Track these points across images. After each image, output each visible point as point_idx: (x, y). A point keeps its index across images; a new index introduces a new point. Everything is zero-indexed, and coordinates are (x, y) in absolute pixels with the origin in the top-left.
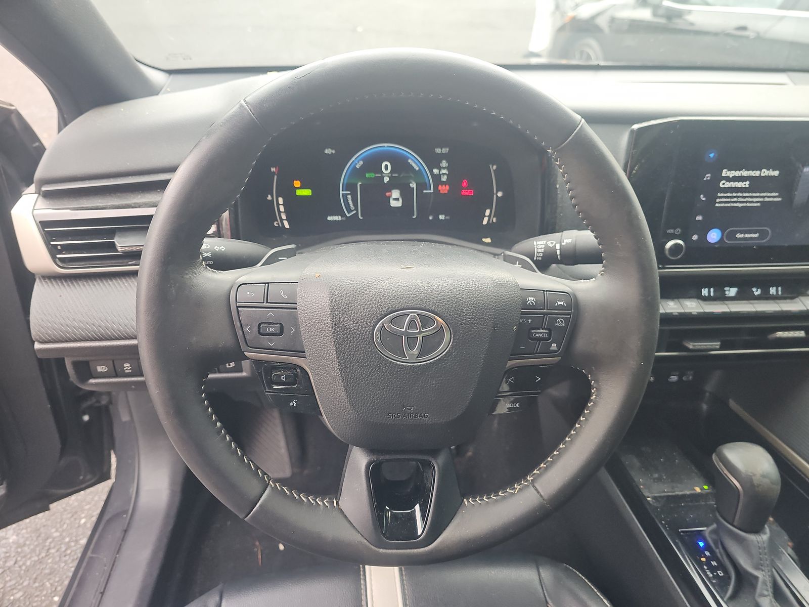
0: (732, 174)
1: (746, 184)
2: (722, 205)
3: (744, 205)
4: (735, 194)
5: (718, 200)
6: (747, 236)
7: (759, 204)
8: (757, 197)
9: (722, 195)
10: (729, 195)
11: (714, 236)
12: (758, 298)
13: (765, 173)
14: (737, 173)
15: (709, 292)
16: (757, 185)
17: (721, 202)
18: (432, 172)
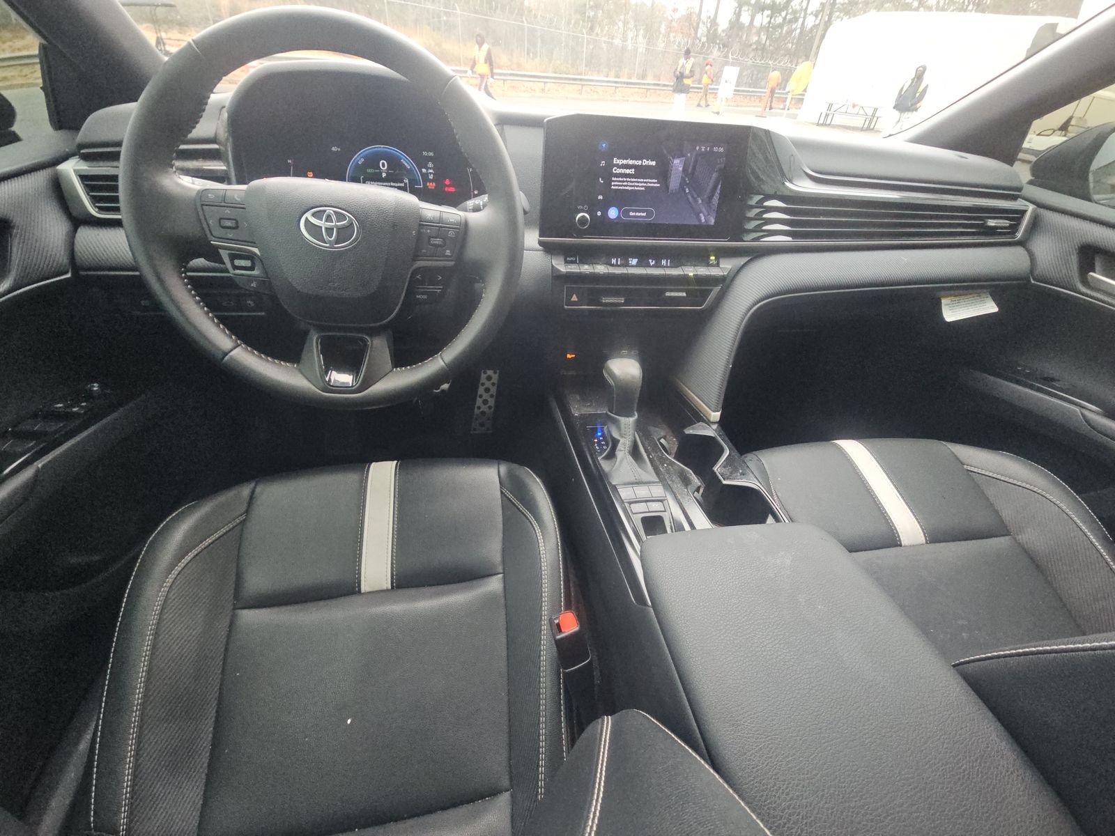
0: (621, 162)
1: (632, 171)
2: (617, 187)
3: (633, 188)
4: (625, 179)
5: (613, 183)
6: (638, 214)
7: (643, 189)
8: (641, 182)
9: (615, 179)
10: (620, 179)
11: (613, 213)
12: (653, 266)
13: (646, 162)
14: (625, 162)
15: (617, 261)
16: (641, 172)
17: (616, 185)
18: (421, 172)
